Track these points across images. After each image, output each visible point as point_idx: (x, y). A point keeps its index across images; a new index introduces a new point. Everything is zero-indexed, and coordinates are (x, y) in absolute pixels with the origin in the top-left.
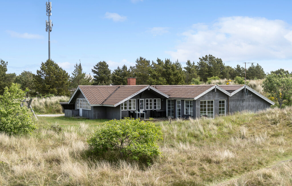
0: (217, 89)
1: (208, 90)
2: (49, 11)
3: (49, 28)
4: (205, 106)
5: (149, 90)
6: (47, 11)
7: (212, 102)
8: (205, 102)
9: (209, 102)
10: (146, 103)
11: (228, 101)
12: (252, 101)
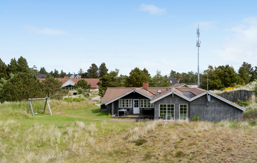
0: (174, 94)
1: (165, 95)
2: (198, 33)
3: (198, 45)
4: (165, 109)
5: (134, 93)
6: (197, 34)
7: (173, 106)
8: (165, 106)
9: (169, 106)
10: (141, 102)
11: (189, 105)
12: (218, 107)
